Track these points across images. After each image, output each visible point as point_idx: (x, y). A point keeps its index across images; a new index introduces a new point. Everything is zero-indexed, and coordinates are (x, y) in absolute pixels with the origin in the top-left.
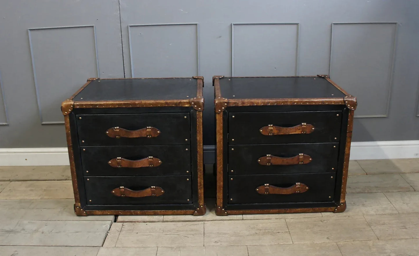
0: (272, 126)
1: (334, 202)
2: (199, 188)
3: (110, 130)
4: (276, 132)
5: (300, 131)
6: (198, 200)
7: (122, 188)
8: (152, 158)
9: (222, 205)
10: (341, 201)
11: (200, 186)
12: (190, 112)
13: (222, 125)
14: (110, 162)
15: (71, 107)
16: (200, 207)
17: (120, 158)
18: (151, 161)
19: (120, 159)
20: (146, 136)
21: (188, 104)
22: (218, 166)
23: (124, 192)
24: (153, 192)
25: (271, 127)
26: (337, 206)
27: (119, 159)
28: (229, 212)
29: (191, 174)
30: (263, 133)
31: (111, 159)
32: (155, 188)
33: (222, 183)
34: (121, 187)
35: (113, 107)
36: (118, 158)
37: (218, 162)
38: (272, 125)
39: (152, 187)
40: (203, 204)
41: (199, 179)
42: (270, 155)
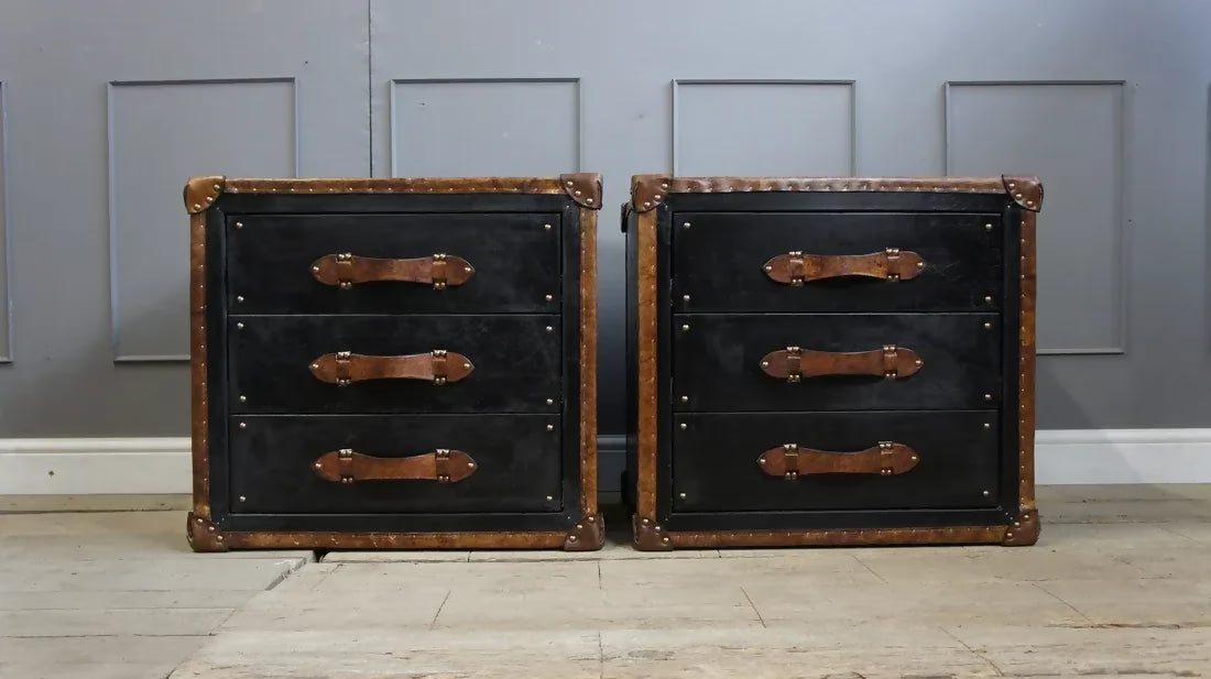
0: (801, 257)
1: (1000, 508)
2: (582, 454)
3: (324, 261)
4: (811, 272)
5: (885, 269)
6: (579, 496)
7: (346, 455)
8: (445, 356)
9: (653, 514)
10: (1024, 507)
11: (587, 447)
12: (561, 213)
13: (653, 249)
14: (316, 366)
15: (215, 189)
16: (584, 521)
17: (348, 353)
18: (440, 363)
19: (348, 358)
20: (429, 281)
21: (557, 187)
22: (641, 379)
23: (351, 463)
24: (441, 468)
25: (796, 258)
26: (1010, 524)
27: (344, 358)
28: (677, 537)
29: (562, 412)
30: (775, 277)
31: (317, 358)
32: (448, 455)
33: (654, 437)
34: (343, 451)
35: (338, 191)
36: (341, 354)
37: (643, 366)
38: (799, 253)
39: (440, 451)
40: (595, 511)
41: (583, 425)
42: (797, 348)
